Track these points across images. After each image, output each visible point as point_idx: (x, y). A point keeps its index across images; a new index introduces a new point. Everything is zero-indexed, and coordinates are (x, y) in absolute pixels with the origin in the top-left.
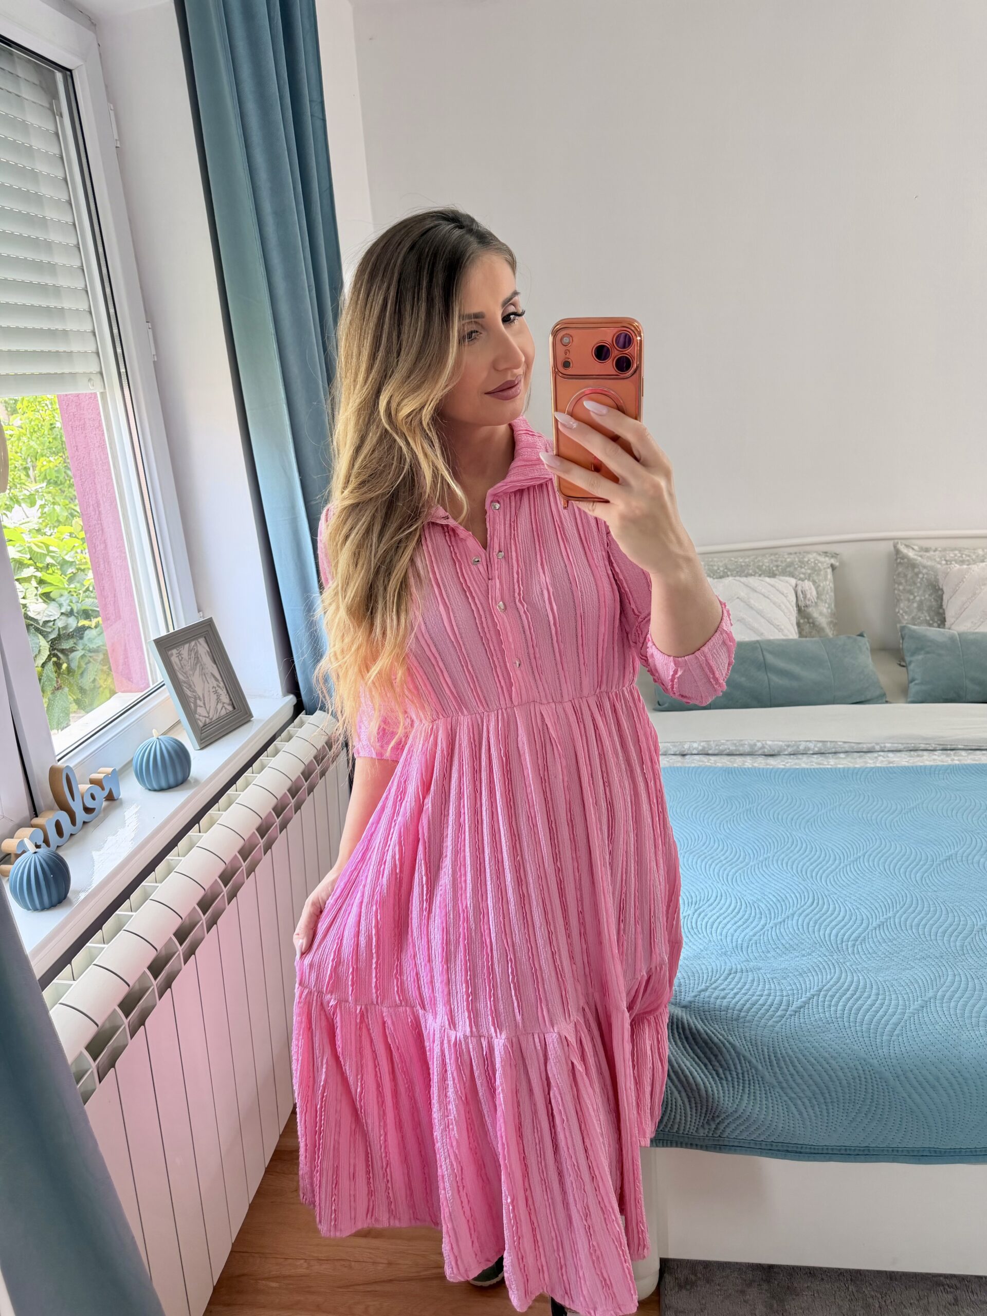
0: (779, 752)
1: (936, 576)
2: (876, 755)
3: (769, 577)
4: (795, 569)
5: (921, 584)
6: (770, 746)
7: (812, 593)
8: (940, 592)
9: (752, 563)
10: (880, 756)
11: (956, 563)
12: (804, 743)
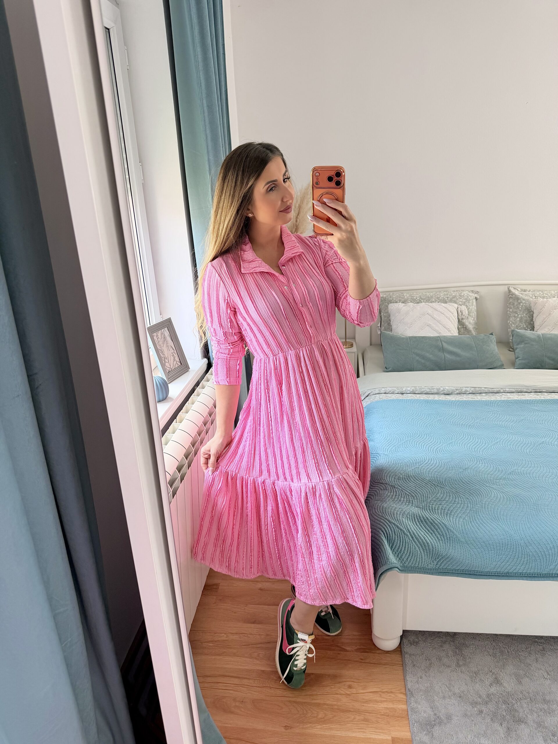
0: (452, 392)
1: (529, 305)
2: (501, 394)
3: (444, 303)
4: (457, 299)
5: (522, 308)
6: (447, 389)
7: (466, 312)
8: (531, 313)
9: (434, 295)
10: (503, 395)
11: (540, 297)
12: (465, 388)
